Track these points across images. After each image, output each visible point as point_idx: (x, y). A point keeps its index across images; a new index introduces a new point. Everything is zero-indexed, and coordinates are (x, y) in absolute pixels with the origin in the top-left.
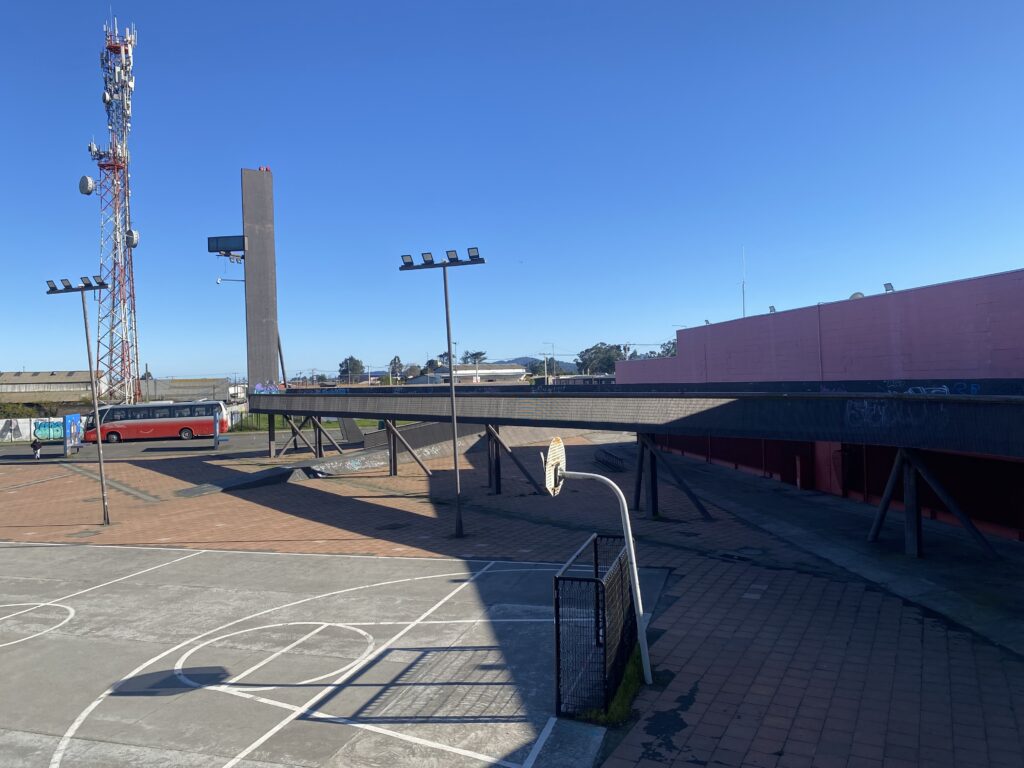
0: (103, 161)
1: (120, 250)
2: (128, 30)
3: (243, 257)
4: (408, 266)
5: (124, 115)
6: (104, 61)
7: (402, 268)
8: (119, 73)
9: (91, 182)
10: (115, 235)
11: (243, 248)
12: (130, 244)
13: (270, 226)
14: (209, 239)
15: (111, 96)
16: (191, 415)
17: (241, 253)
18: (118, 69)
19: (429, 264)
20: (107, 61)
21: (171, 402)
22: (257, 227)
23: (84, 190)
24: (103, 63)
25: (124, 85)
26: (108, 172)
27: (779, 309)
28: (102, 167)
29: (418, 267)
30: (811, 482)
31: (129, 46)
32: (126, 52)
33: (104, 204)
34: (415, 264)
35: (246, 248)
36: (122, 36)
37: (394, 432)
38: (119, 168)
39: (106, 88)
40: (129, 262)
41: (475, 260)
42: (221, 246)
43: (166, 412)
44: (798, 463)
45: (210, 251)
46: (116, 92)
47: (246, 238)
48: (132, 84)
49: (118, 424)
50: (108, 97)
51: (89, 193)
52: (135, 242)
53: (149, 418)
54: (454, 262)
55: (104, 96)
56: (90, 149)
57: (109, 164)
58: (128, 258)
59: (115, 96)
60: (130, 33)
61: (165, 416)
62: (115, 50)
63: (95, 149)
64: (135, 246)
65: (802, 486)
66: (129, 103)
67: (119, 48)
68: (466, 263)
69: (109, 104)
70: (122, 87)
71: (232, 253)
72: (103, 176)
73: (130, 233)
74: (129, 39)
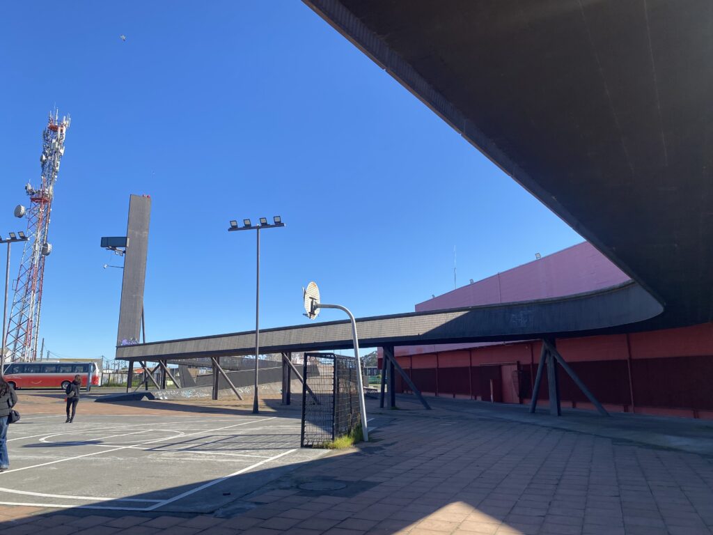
0: (34, 196)
1: (37, 257)
2: (65, 117)
3: (124, 252)
4: (234, 228)
5: (54, 170)
6: (45, 135)
7: (230, 230)
8: (55, 144)
9: (23, 209)
10: (35, 246)
11: (125, 246)
12: (44, 251)
13: (146, 232)
14: (102, 238)
15: (47, 157)
16: (72, 372)
17: (123, 249)
18: (54, 141)
19: (248, 227)
20: (47, 136)
21: (58, 362)
22: (137, 233)
23: (18, 215)
24: (44, 137)
25: (57, 151)
26: (36, 204)
27: (475, 280)
28: (33, 200)
29: (241, 229)
30: (500, 397)
31: (64, 127)
32: (62, 131)
33: (30, 224)
34: (239, 227)
35: (128, 245)
36: (60, 121)
37: (218, 367)
38: (45, 201)
39: (44, 153)
40: (42, 268)
41: (279, 224)
42: (110, 243)
43: (54, 368)
44: (491, 384)
45: (102, 246)
46: (51, 155)
47: (128, 239)
48: (62, 151)
49: (15, 376)
50: (44, 158)
51: (20, 216)
52: (48, 251)
53: (40, 372)
54: (265, 225)
55: (42, 157)
56: (26, 188)
57: (38, 198)
58: (41, 264)
59: (49, 158)
60: (66, 120)
61: (52, 372)
62: (54, 129)
63: (30, 188)
64: (48, 254)
65: (494, 400)
66: (59, 162)
67: (57, 129)
68: (272, 226)
69: (44, 163)
70: (55, 152)
71: (117, 248)
72: (33, 206)
73: (46, 245)
74: (65, 122)
